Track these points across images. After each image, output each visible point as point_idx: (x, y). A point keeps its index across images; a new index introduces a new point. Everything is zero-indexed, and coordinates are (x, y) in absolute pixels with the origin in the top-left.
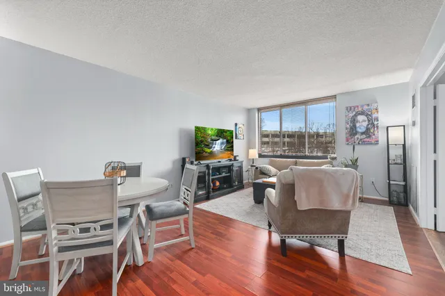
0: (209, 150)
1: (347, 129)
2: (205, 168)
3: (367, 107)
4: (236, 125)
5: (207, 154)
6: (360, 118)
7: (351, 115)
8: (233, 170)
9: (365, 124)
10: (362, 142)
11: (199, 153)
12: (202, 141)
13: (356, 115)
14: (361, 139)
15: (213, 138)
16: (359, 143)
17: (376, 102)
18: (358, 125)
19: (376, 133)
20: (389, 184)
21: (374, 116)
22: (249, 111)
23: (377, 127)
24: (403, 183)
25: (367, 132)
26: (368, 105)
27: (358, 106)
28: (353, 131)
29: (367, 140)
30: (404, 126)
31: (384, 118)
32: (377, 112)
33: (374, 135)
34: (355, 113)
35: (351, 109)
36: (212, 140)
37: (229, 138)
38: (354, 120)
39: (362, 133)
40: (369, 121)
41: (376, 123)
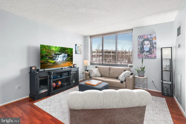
0: (52, 61)
1: (138, 49)
2: (47, 74)
3: (150, 36)
4: (76, 45)
5: (50, 64)
6: (146, 42)
7: (141, 41)
8: (71, 74)
9: (149, 46)
10: (147, 57)
11: (44, 63)
12: (46, 55)
13: (143, 41)
14: (146, 55)
15: (57, 53)
16: (145, 58)
17: (156, 33)
18: (145, 46)
19: (155, 52)
20: (162, 83)
21: (154, 41)
22: (85, 37)
23: (156, 48)
24: (170, 83)
25: (150, 51)
26: (150, 35)
27: (145, 36)
28: (142, 50)
29: (150, 56)
30: (171, 48)
31: (160, 43)
32: (156, 39)
33: (154, 52)
34: (143, 39)
35: (141, 37)
36: (56, 54)
37: (69, 53)
38: (143, 44)
39: (147, 52)
40: (151, 44)
41: (155, 46)
